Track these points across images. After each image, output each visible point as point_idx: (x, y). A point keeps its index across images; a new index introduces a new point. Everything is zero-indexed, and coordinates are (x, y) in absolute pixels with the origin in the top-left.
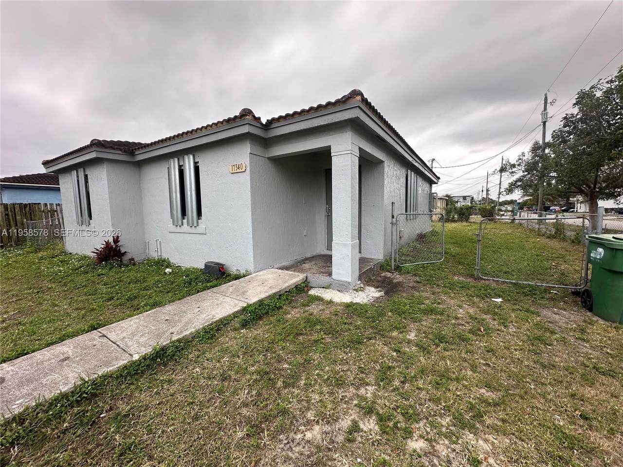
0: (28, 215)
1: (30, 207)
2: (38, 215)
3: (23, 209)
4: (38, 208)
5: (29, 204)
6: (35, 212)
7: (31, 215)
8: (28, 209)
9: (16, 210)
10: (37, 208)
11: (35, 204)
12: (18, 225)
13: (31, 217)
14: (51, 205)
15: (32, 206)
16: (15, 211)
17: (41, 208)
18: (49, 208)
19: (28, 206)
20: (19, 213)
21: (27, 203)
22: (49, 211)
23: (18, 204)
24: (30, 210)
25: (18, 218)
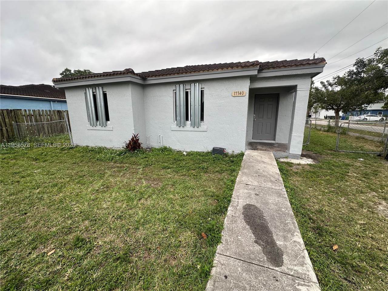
0: (14, 118)
1: (14, 112)
2: (20, 118)
3: (10, 114)
4: (21, 113)
5: (14, 110)
6: (18, 116)
7: (16, 118)
8: (13, 113)
9: (5, 115)
10: (19, 113)
11: (18, 110)
12: (8, 126)
13: (16, 120)
14: (29, 110)
15: (16, 111)
16: (3, 115)
17: (22, 113)
18: (28, 113)
19: (13, 111)
20: (7, 116)
21: (12, 109)
22: (28, 115)
23: (5, 110)
24: (15, 114)
25: (7, 120)
